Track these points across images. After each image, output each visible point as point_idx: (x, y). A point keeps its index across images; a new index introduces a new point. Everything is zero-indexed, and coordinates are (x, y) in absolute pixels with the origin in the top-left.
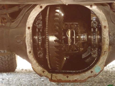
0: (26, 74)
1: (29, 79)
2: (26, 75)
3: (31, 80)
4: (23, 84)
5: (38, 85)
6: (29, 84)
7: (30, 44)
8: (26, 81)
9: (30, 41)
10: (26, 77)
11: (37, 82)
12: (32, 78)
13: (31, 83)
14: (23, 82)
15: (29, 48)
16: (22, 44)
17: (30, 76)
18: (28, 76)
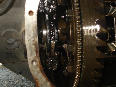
0: (2, 68)
1: (6, 74)
2: (3, 70)
3: (7, 74)
4: (2, 79)
5: (14, 79)
6: (7, 79)
7: (33, 46)
8: (4, 76)
9: (33, 41)
10: (3, 71)
11: (13, 76)
12: (8, 72)
13: (8, 77)
14: (2, 76)
15: (31, 55)
16: (18, 47)
17: (6, 70)
18: (5, 70)
